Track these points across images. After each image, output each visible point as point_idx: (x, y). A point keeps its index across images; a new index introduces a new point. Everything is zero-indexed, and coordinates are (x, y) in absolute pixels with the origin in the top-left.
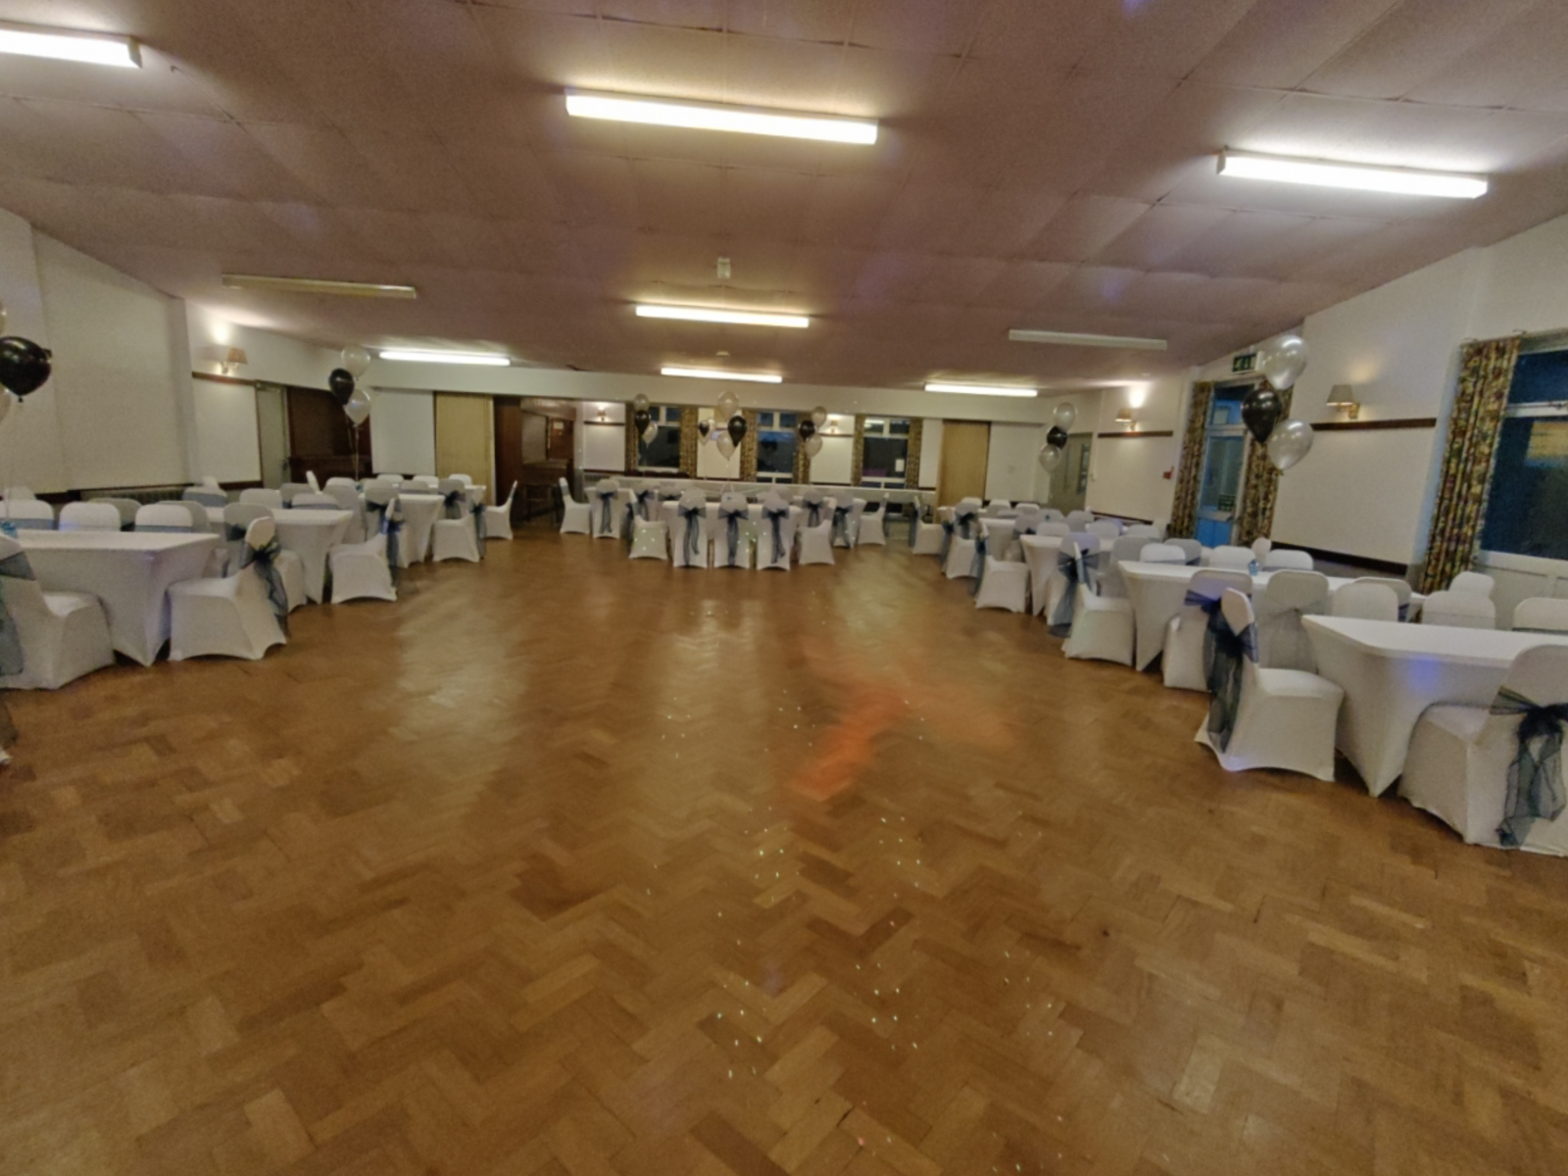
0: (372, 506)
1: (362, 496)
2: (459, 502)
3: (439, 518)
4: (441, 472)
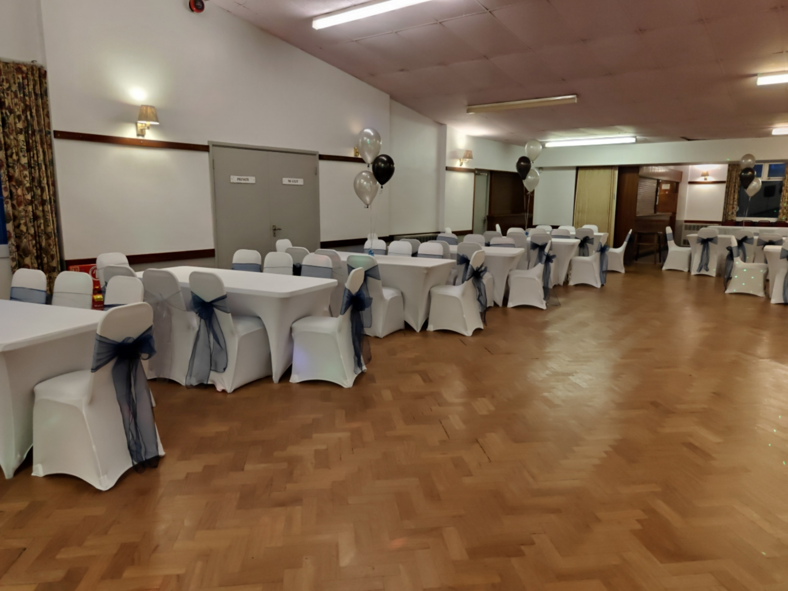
0: (534, 246)
1: (529, 239)
2: (589, 245)
3: (576, 255)
4: (576, 223)
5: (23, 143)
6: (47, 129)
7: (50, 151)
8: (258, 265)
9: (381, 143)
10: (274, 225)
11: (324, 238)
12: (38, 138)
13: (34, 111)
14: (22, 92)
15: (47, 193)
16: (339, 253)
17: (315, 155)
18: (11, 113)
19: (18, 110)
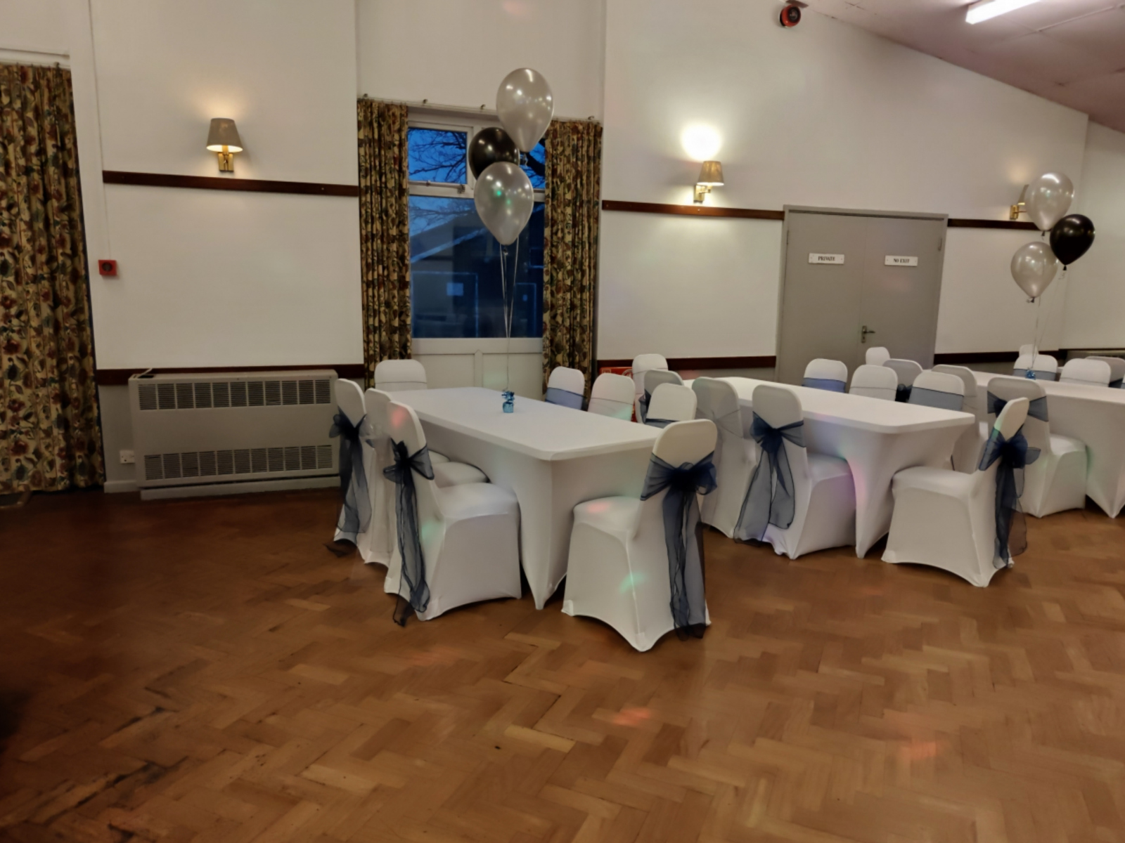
5: (569, 216)
6: (596, 199)
7: (596, 225)
8: (841, 382)
9: (1073, 196)
10: (864, 325)
11: (940, 350)
12: (585, 209)
13: (584, 178)
14: (575, 156)
15: (588, 278)
16: (974, 373)
17: (942, 219)
18: (561, 182)
19: (569, 178)
